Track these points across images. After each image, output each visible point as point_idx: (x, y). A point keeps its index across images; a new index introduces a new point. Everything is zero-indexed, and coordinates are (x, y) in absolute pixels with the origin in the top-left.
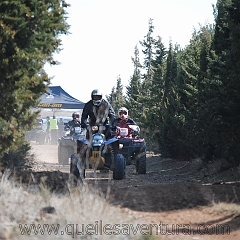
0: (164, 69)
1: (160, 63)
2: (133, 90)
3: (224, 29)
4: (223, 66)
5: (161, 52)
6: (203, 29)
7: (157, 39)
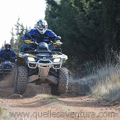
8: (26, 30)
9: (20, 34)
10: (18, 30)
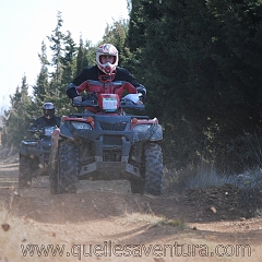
0: (74, 67)
1: (70, 60)
2: (40, 90)
3: (138, 24)
4: (138, 65)
5: (71, 49)
6: (117, 24)
7: (67, 34)
8: (80, 49)
9: (63, 61)
10: (59, 49)
